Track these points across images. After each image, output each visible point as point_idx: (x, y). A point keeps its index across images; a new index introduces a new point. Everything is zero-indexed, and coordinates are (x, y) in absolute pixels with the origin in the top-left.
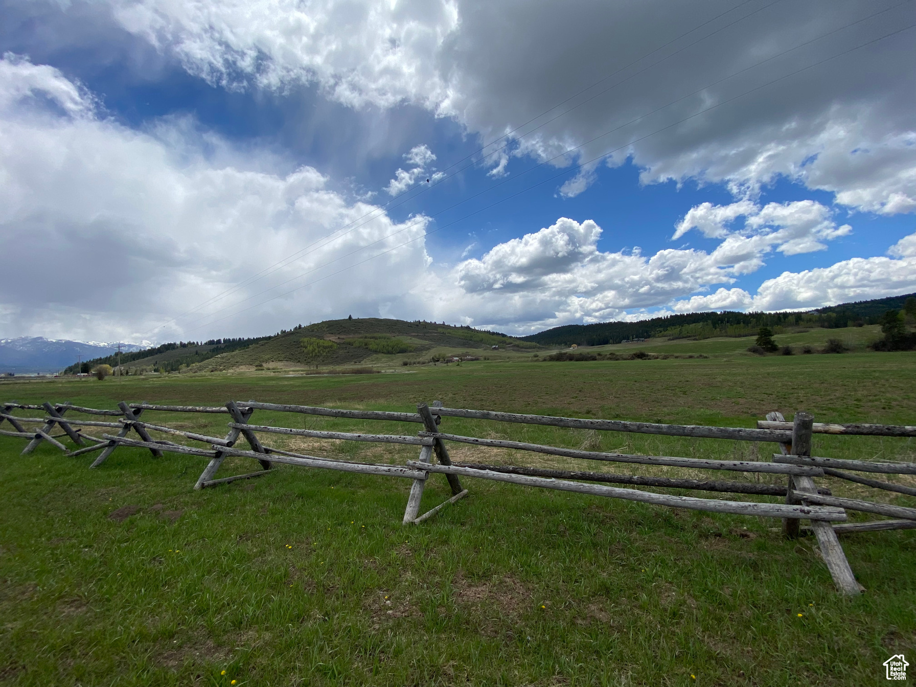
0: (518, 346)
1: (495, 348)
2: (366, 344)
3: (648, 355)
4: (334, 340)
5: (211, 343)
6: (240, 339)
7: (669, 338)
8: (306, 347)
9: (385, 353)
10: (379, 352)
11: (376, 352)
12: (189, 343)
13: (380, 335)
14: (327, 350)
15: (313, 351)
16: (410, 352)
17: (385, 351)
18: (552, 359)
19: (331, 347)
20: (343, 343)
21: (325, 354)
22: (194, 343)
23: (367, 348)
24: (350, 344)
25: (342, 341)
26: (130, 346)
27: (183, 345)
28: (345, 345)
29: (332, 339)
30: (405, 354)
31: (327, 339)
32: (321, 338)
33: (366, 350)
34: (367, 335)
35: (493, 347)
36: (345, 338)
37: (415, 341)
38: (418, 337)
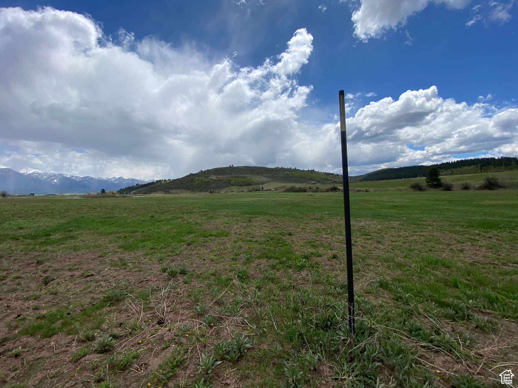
2: (230, 181)
9: (238, 186)
10: (235, 185)
11: (233, 185)
13: (241, 175)
15: (198, 184)
16: (252, 185)
19: (209, 182)
21: (203, 186)
24: (221, 180)
25: (218, 179)
28: (218, 181)
29: (212, 178)
30: (249, 187)
31: (210, 178)
32: (207, 177)
33: (228, 184)
34: (234, 176)
35: (313, 182)
36: (221, 177)
37: (262, 179)
38: (267, 177)
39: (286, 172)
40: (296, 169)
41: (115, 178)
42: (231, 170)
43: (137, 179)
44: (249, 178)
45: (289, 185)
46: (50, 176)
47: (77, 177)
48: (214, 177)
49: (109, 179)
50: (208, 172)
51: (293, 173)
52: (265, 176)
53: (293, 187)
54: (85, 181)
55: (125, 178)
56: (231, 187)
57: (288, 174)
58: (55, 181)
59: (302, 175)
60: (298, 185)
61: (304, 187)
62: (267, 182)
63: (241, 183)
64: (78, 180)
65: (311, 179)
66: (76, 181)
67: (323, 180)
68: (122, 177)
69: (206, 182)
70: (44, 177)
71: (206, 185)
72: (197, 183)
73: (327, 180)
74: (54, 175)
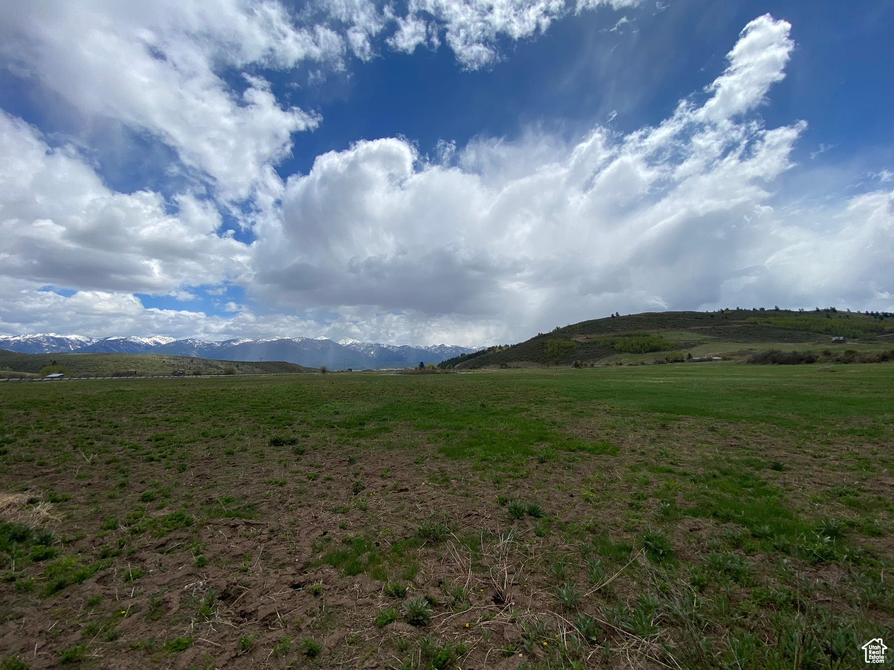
1: (837, 341)
2: (613, 343)
4: (579, 340)
8: (547, 348)
9: (632, 353)
10: (625, 351)
11: (620, 351)
13: (637, 332)
14: (566, 350)
15: (552, 352)
16: (665, 350)
19: (572, 347)
21: (562, 354)
23: (613, 347)
24: (595, 343)
25: (589, 341)
28: (588, 345)
29: (578, 340)
30: (656, 353)
31: (573, 339)
32: (568, 339)
33: (610, 349)
34: (622, 333)
35: (834, 339)
36: (594, 337)
37: (687, 336)
38: (700, 331)
39: (752, 319)
40: (777, 310)
41: (435, 346)
42: (615, 322)
43: (463, 346)
44: (656, 335)
45: (761, 348)
46: (367, 347)
47: (394, 347)
48: (581, 339)
49: (428, 348)
50: (571, 330)
51: (770, 319)
52: (694, 331)
53: (772, 352)
54: (403, 351)
55: (448, 346)
56: (617, 355)
57: (756, 323)
58: (372, 353)
59: (799, 322)
60: (787, 348)
61: (809, 352)
62: (700, 343)
63: (638, 347)
64: (395, 350)
65: (829, 331)
66: (393, 352)
68: (443, 345)
69: (566, 348)
70: (362, 348)
71: (567, 352)
72: (550, 349)
74: (371, 346)
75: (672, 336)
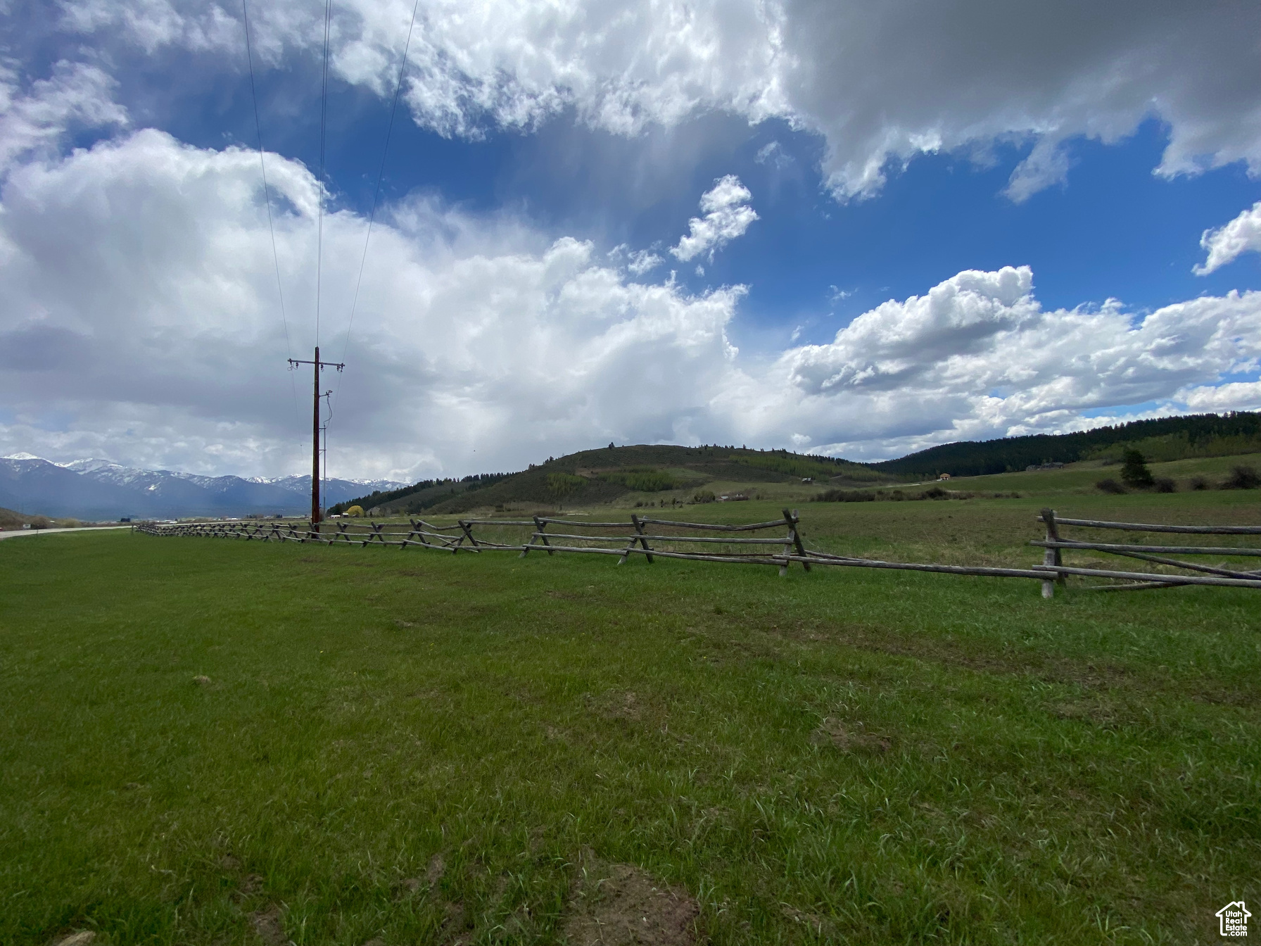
0: (850, 478)
1: (806, 482)
2: (623, 479)
3: (945, 493)
4: (585, 475)
5: (468, 479)
6: (498, 474)
7: (1104, 461)
8: (551, 485)
9: (647, 491)
10: (638, 489)
11: (633, 489)
12: (446, 480)
13: (642, 467)
14: (575, 488)
17: (645, 488)
18: (821, 498)
19: (581, 483)
20: (596, 479)
22: (450, 480)
23: (623, 485)
24: (604, 479)
25: (595, 476)
26: (394, 484)
27: (439, 482)
28: (597, 482)
29: (583, 474)
30: (670, 492)
31: (578, 474)
32: (569, 473)
33: (622, 487)
34: (627, 468)
35: (803, 481)
36: (599, 471)
37: (689, 473)
38: (696, 468)
39: (732, 457)
40: (745, 449)
42: (610, 456)
44: (659, 471)
46: (139, 476)
47: (202, 478)
48: (586, 473)
50: (571, 461)
51: (746, 458)
52: (691, 468)
56: (631, 494)
57: (736, 461)
58: (152, 488)
59: (768, 462)
62: (704, 481)
63: (650, 485)
64: (205, 485)
66: (199, 488)
67: (821, 473)
69: (575, 484)
70: (126, 480)
72: (556, 485)
73: (830, 473)
74: (150, 475)
75: (678, 473)
